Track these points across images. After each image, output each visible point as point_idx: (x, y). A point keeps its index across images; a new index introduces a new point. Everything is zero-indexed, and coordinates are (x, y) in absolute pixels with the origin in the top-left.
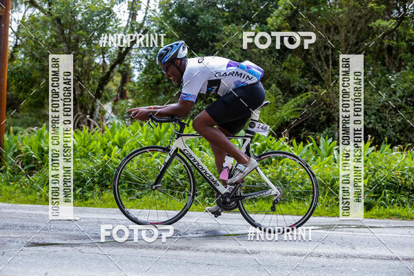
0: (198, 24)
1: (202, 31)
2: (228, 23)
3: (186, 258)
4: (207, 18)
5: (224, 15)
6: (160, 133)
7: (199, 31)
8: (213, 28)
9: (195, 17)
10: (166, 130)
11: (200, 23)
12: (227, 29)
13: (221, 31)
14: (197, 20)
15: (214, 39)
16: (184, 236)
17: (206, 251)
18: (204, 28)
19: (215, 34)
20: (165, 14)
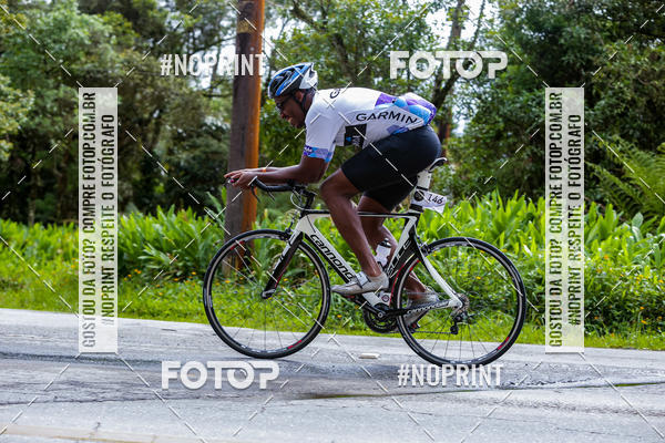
0: (562, 41)
1: (570, 52)
2: (612, 39)
3: (554, 421)
4: (579, 31)
5: (604, 26)
6: (504, 218)
7: (565, 53)
8: (588, 48)
9: (557, 30)
10: (514, 214)
11: (566, 40)
12: (611, 49)
13: (601, 52)
14: (561, 36)
15: (590, 66)
16: (549, 385)
17: (588, 411)
18: (572, 47)
19: (590, 57)
20: (509, 26)
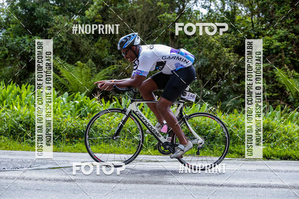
0: (35, 14)
1: (38, 19)
2: (57, 14)
3: (21, 185)
4: (42, 10)
5: (54, 8)
6: (5, 94)
7: (36, 20)
8: (46, 17)
9: (33, 9)
10: (10, 92)
11: (37, 14)
12: (57, 18)
13: (52, 20)
14: (35, 12)
15: (47, 26)
16: (21, 169)
17: (37, 180)
18: (40, 17)
19: (47, 22)
20: (11, 7)
